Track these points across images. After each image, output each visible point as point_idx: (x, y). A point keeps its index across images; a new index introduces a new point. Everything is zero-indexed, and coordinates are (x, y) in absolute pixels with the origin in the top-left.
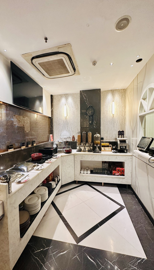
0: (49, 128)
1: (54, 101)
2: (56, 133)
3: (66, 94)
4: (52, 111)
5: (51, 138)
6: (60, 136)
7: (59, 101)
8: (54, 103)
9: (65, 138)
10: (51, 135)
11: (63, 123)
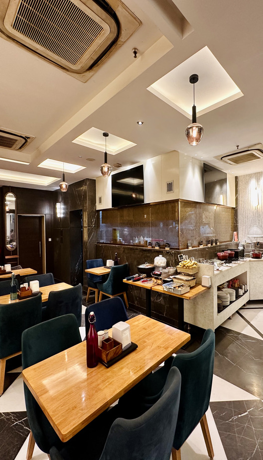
0: (232, 223)
1: (240, 183)
2: (242, 231)
3: (258, 173)
4: (237, 199)
5: (236, 237)
6: (248, 234)
7: (247, 183)
8: (239, 188)
9: (255, 237)
10: (235, 233)
11: (252, 214)
